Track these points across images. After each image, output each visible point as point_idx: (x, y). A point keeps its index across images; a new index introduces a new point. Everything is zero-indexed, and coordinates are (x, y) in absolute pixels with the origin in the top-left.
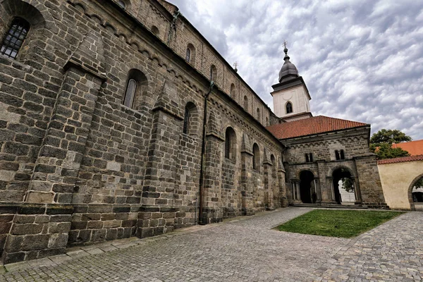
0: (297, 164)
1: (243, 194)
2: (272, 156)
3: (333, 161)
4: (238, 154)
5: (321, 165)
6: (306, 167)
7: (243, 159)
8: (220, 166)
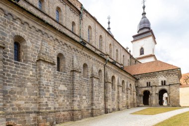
0: (142, 87)
1: (118, 102)
2: (130, 84)
3: (160, 86)
4: (116, 87)
5: (154, 88)
6: (147, 89)
7: (118, 89)
8: (111, 93)
